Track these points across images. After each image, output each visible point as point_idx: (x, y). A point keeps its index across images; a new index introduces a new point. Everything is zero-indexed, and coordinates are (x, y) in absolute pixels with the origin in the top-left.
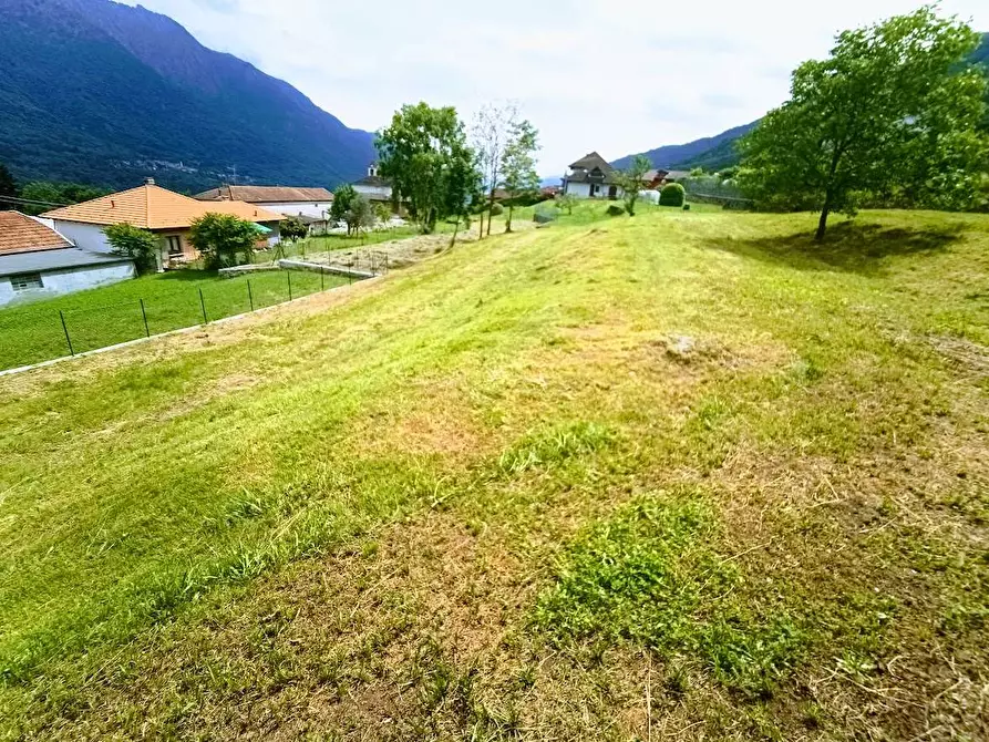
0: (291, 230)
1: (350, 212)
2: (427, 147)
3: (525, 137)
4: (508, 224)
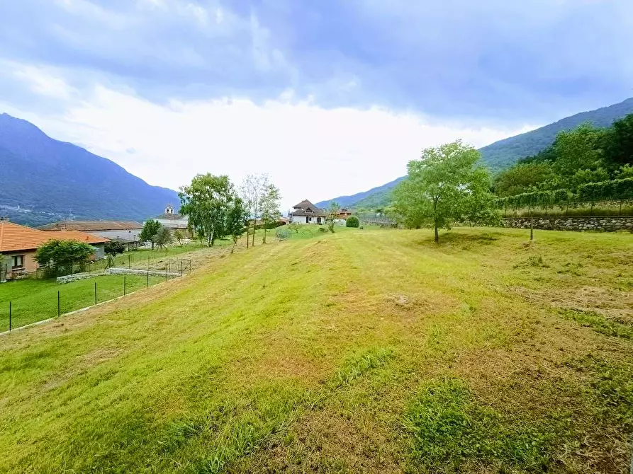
0: (114, 249)
1: (156, 236)
2: (211, 197)
3: (272, 192)
4: (264, 240)
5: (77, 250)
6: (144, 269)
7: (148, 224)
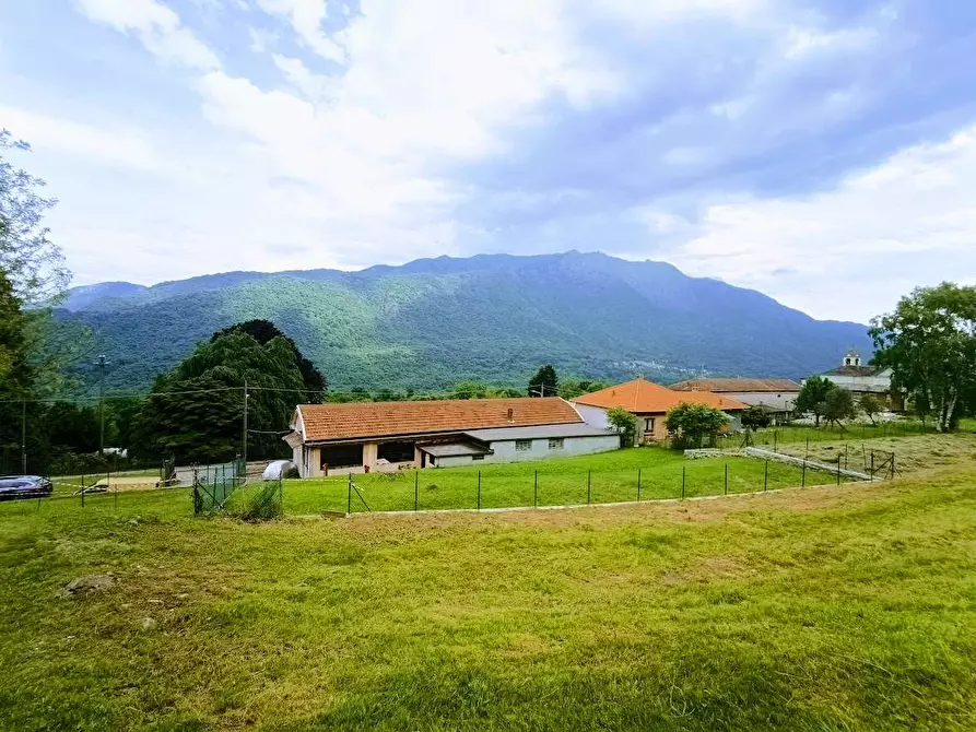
5: (706, 418)
6: (799, 456)
7: (809, 383)
